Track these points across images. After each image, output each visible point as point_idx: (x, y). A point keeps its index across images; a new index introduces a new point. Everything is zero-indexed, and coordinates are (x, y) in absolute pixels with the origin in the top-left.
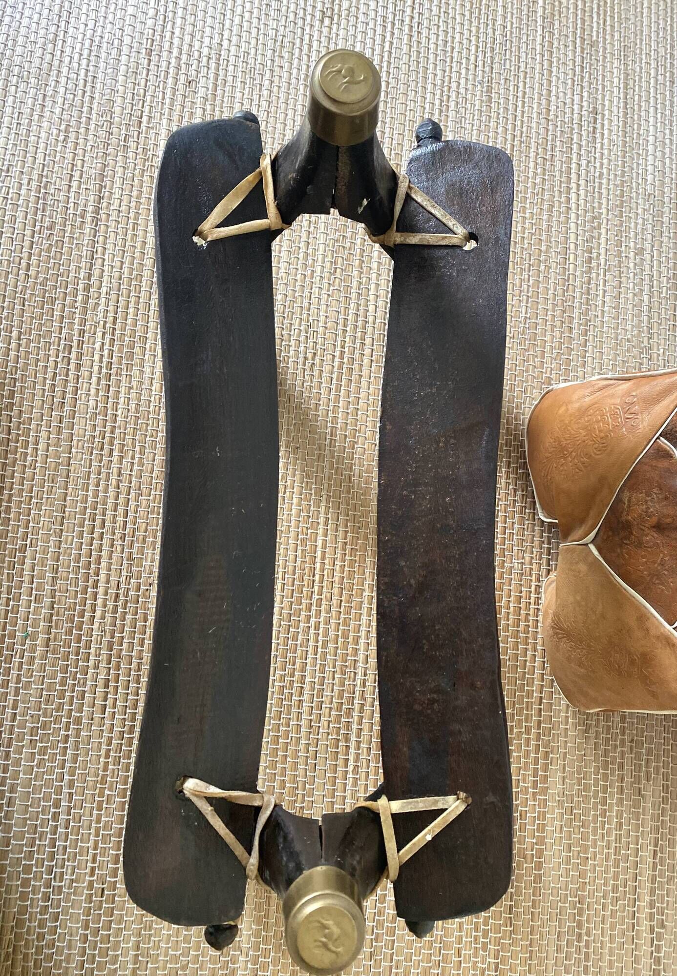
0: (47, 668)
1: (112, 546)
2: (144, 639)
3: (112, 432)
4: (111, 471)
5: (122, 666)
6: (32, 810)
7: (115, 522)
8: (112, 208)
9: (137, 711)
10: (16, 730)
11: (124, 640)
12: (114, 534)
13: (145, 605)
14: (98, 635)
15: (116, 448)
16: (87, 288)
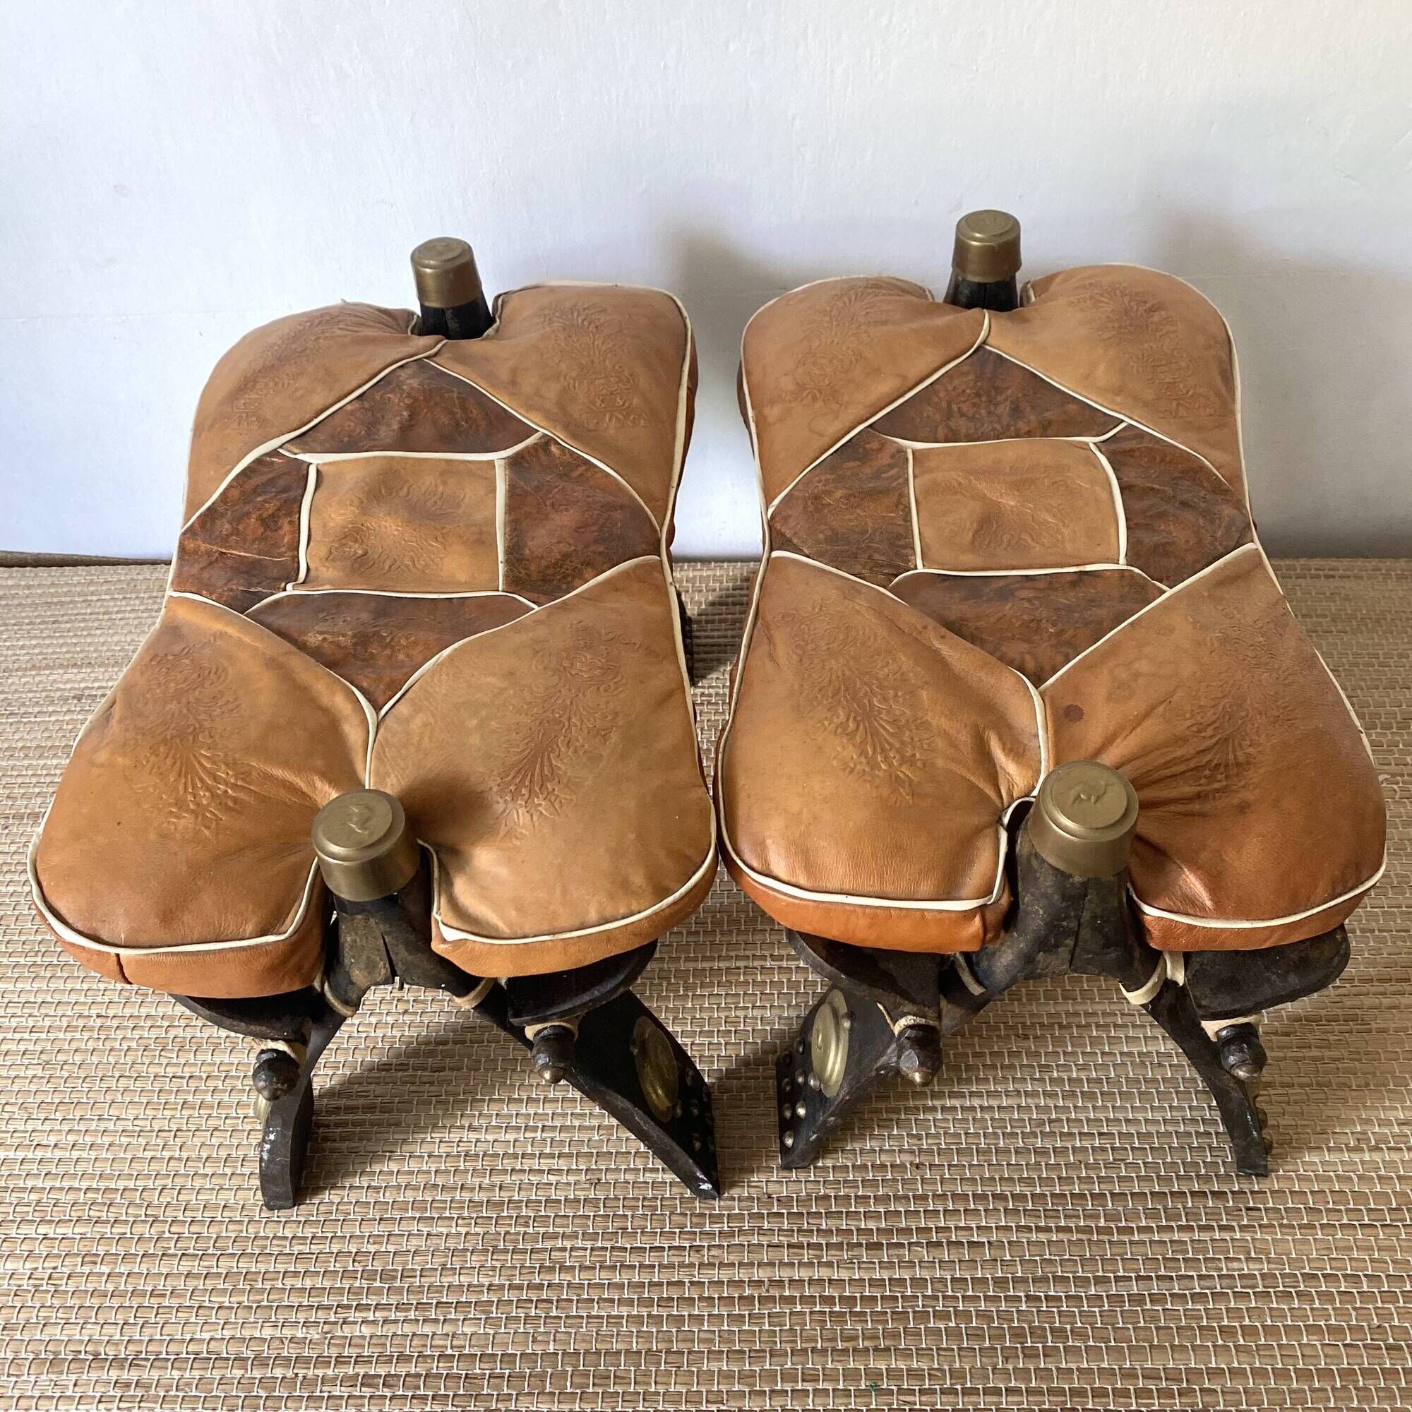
0: (924, 1346)
1: (712, 1265)
2: (857, 1197)
3: (520, 1287)
4: (586, 1282)
5: (903, 1225)
6: (1156, 1340)
7: (671, 1266)
8: (117, 1337)
9: (970, 1193)
10: (1033, 1385)
11: (863, 1227)
12: (692, 1265)
13: (803, 1201)
14: (859, 1268)
15: (546, 1278)
16: (260, 1361)
